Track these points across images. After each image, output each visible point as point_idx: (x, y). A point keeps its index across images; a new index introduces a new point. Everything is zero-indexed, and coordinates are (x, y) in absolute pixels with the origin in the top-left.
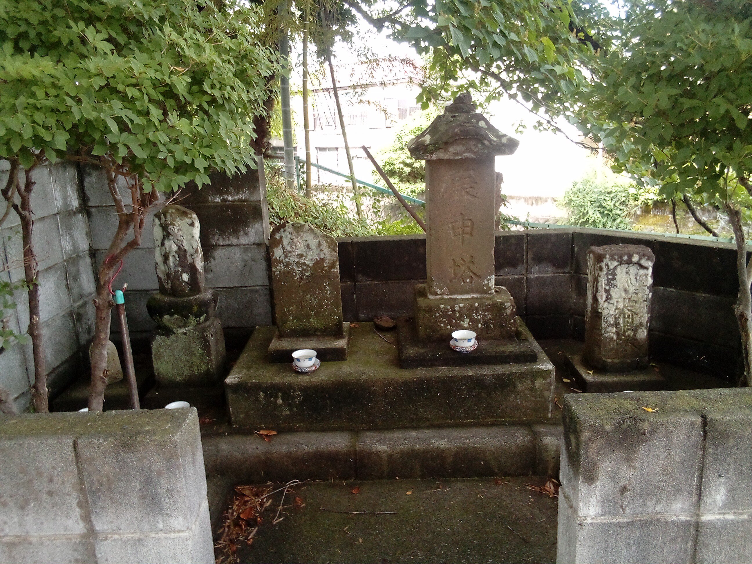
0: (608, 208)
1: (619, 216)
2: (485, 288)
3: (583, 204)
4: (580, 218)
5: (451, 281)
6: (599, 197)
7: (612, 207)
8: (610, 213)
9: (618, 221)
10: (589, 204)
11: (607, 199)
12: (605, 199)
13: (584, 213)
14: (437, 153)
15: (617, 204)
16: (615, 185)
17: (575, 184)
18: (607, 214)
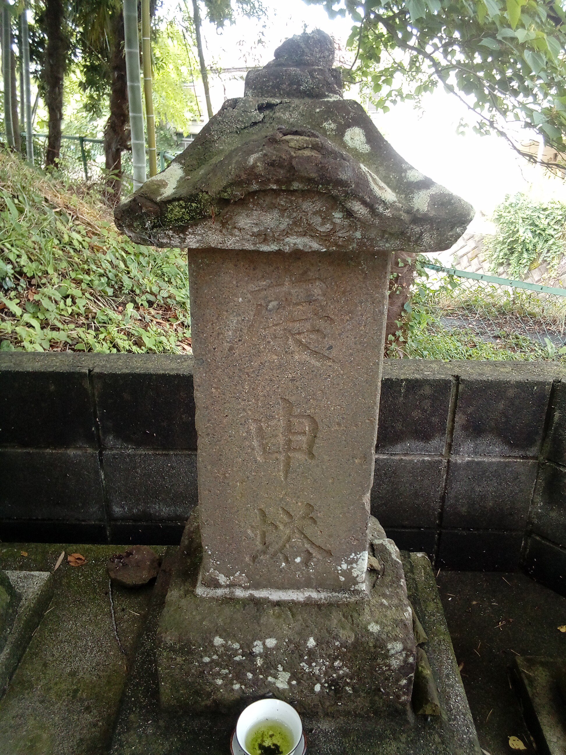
0: (541, 227)
1: (552, 236)
2: (342, 579)
3: (514, 221)
4: (508, 237)
5: (254, 558)
6: (532, 214)
7: (546, 226)
8: (542, 232)
9: (550, 242)
10: (521, 221)
11: (541, 216)
12: (539, 217)
13: (513, 231)
14: (199, 230)
15: (552, 223)
16: (552, 201)
17: (507, 198)
18: (539, 233)
